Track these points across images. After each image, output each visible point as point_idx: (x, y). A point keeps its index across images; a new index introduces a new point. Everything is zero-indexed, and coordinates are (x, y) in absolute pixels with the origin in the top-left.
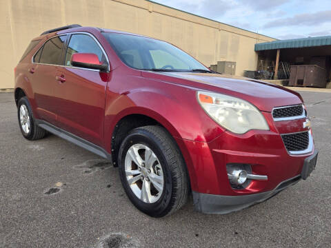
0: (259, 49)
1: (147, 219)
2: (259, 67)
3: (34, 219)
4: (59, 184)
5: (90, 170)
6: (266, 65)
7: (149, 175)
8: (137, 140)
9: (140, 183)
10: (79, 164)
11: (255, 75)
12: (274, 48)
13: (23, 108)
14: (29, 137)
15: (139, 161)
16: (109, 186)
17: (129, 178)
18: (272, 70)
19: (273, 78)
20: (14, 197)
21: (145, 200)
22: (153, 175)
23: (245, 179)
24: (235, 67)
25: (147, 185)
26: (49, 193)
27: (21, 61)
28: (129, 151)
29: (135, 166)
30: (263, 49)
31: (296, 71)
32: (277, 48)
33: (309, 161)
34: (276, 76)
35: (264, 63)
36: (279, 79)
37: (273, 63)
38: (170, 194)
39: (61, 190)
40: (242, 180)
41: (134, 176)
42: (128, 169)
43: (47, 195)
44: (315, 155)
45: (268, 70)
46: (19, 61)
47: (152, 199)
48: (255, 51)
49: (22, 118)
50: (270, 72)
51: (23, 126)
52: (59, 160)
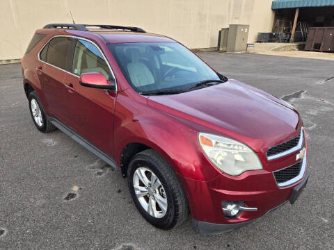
0: (277, 7)
1: (153, 230)
2: (275, 28)
3: (58, 228)
4: (75, 189)
5: (101, 171)
6: (283, 25)
7: (155, 195)
8: (143, 164)
9: (147, 199)
10: (91, 163)
11: (270, 38)
12: (293, 6)
13: (33, 101)
14: (43, 129)
15: (146, 181)
16: (119, 191)
17: (137, 192)
18: (288, 31)
19: (288, 42)
20: (38, 203)
21: (151, 214)
22: (158, 196)
23: (237, 211)
24: (248, 30)
25: (153, 202)
26: (67, 198)
27: (26, 53)
28: (137, 171)
29: (142, 184)
30: (281, 7)
31: (315, 34)
32: (297, 6)
33: (298, 190)
34: (292, 38)
35: (280, 23)
36: (295, 42)
37: (291, 23)
38: (173, 216)
39: (78, 195)
40: (235, 212)
41: (141, 192)
42: (136, 185)
43: (66, 201)
44: (305, 181)
45: (284, 31)
46: (24, 53)
47: (157, 215)
48: (272, 9)
49: (33, 110)
50: (287, 34)
51: (36, 119)
52: (72, 158)
